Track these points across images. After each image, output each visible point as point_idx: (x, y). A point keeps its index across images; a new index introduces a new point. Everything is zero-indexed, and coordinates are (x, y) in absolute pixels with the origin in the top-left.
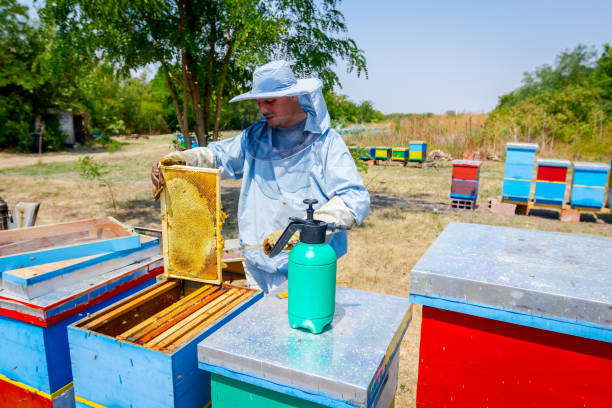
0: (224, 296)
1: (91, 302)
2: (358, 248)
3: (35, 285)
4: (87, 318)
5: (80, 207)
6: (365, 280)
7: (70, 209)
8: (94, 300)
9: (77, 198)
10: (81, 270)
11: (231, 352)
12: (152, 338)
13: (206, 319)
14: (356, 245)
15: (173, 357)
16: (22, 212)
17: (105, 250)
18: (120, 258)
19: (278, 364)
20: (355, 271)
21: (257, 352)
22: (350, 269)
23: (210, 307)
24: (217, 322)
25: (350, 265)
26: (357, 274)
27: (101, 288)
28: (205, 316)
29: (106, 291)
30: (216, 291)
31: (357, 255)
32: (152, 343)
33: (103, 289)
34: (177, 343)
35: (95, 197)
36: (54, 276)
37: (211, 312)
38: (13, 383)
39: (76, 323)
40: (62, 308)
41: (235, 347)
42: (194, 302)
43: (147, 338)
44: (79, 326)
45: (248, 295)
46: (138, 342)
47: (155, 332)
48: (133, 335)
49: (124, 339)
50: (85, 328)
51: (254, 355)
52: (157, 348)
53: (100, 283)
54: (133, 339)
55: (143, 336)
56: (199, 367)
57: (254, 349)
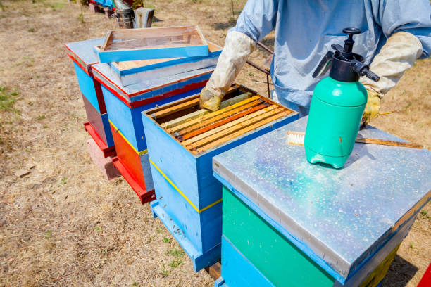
0: (263, 111)
1: (164, 95)
2: (426, 75)
3: (126, 76)
4: (155, 108)
5: (213, 12)
6: (422, 107)
7: (206, 13)
8: (168, 94)
9: (212, 6)
10: (161, 69)
11: (236, 174)
12: (192, 137)
13: (239, 130)
14: (426, 72)
15: (198, 159)
16: (141, 16)
18: (192, 63)
19: (271, 201)
20: (416, 96)
21: (258, 180)
22: (410, 95)
23: (245, 120)
24: (245, 135)
25: (412, 90)
26: (416, 101)
27: (173, 85)
28: (240, 127)
29: (177, 88)
30: (259, 104)
31: (422, 83)
32: (189, 142)
33: (175, 86)
34: (206, 147)
35: (223, 6)
36: (140, 71)
37: (245, 124)
38: (124, 137)
39: (147, 111)
40: (142, 96)
41: (242, 170)
42: (237, 111)
43: (188, 136)
44: (148, 113)
45: (284, 114)
46: (180, 138)
47: (196, 132)
48: (180, 130)
49: (171, 133)
50: (151, 116)
51: (254, 183)
52: (190, 147)
53: (172, 81)
54: (177, 134)
55: (186, 134)
56: (214, 174)
57: (256, 177)
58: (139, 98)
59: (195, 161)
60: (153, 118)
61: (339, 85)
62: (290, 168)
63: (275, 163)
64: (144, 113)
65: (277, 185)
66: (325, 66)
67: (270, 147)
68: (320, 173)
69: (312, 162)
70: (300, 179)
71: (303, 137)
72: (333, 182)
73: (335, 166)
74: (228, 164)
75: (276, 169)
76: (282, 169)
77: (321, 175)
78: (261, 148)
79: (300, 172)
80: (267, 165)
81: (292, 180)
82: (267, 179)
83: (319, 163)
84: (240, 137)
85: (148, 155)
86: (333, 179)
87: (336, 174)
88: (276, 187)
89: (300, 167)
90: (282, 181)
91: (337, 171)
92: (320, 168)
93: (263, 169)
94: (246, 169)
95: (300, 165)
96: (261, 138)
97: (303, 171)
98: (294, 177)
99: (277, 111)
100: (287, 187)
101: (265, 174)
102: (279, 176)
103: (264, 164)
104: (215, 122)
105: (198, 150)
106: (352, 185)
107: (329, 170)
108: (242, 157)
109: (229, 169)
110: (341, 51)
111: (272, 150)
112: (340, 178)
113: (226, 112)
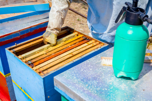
0: (86, 44)
1: (21, 36)
4: (15, 46)
8: (23, 36)
10: (18, 20)
11: (69, 87)
12: (40, 64)
13: (70, 57)
15: (44, 79)
17: (31, 10)
18: (38, 15)
21: (84, 91)
23: (74, 51)
27: (26, 30)
28: (71, 55)
29: (29, 31)
30: (83, 40)
32: (38, 67)
33: (28, 30)
34: (49, 70)
36: (4, 21)
37: (74, 53)
39: (9, 48)
40: (6, 38)
41: (74, 84)
43: (37, 63)
44: (10, 49)
45: (99, 46)
46: (32, 65)
47: (42, 61)
48: (32, 59)
49: (26, 62)
50: (12, 51)
51: (82, 93)
52: (39, 71)
53: (26, 28)
54: (30, 62)
55: (36, 62)
56: (55, 88)
57: (83, 88)
58: (4, 39)
59: (42, 80)
60: (14, 52)
61: (131, 28)
62: (105, 81)
63: (95, 79)
64: (7, 49)
65: (97, 93)
66: (122, 16)
67: (91, 68)
68: (123, 83)
69: (118, 76)
70: (111, 88)
71: (112, 60)
72: (132, 89)
73: (133, 79)
74: (64, 81)
75: (95, 82)
76: (99, 82)
77: (124, 85)
78: (85, 69)
79: (111, 84)
80: (90, 80)
81: (106, 89)
82: (89, 90)
83: (122, 77)
84: (72, 62)
85: (11, 77)
86: (132, 87)
87: (133, 83)
88: (96, 95)
89: (111, 80)
90: (99, 91)
91: (134, 82)
92: (123, 80)
93: (87, 83)
94: (76, 83)
95: (111, 79)
96: (85, 62)
97: (113, 83)
98: (107, 88)
99: (95, 44)
100: (103, 94)
101: (88, 86)
102: (97, 87)
103: (88, 80)
104: (55, 53)
105: (44, 72)
106: (144, 90)
107: (129, 81)
108: (73, 76)
109: (64, 84)
110: (131, 6)
111: (92, 70)
112: (136, 86)
113: (62, 46)
